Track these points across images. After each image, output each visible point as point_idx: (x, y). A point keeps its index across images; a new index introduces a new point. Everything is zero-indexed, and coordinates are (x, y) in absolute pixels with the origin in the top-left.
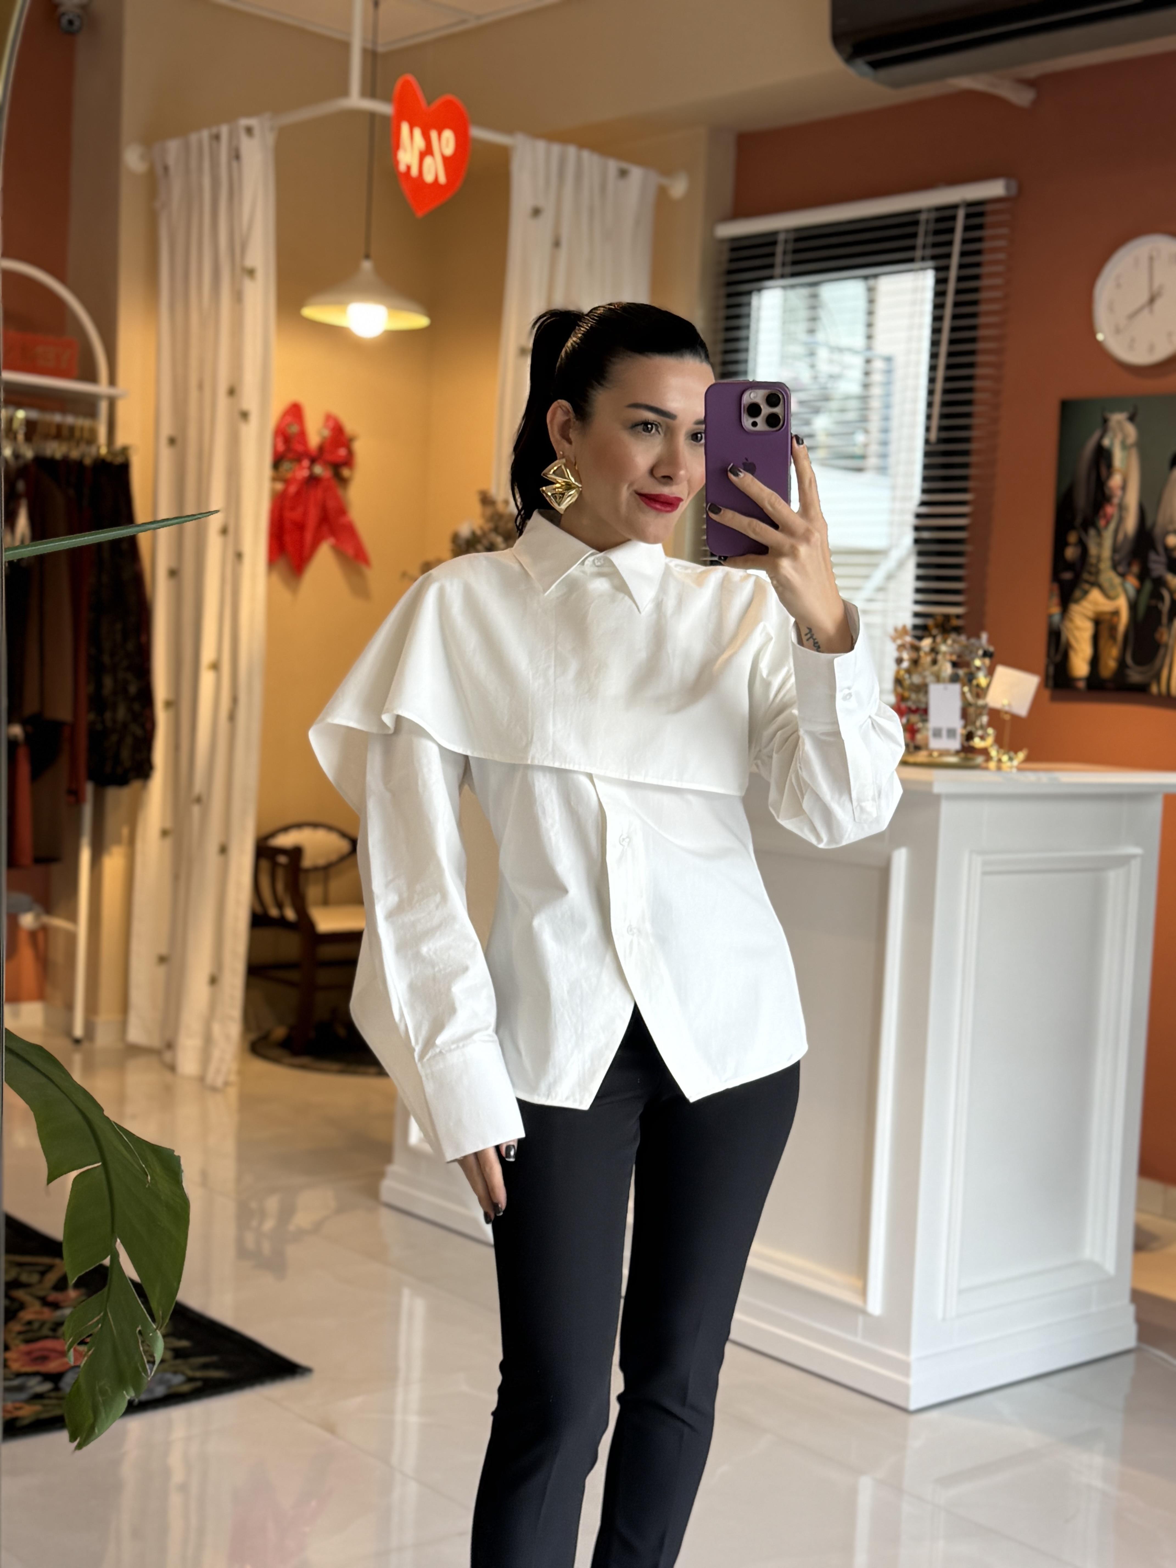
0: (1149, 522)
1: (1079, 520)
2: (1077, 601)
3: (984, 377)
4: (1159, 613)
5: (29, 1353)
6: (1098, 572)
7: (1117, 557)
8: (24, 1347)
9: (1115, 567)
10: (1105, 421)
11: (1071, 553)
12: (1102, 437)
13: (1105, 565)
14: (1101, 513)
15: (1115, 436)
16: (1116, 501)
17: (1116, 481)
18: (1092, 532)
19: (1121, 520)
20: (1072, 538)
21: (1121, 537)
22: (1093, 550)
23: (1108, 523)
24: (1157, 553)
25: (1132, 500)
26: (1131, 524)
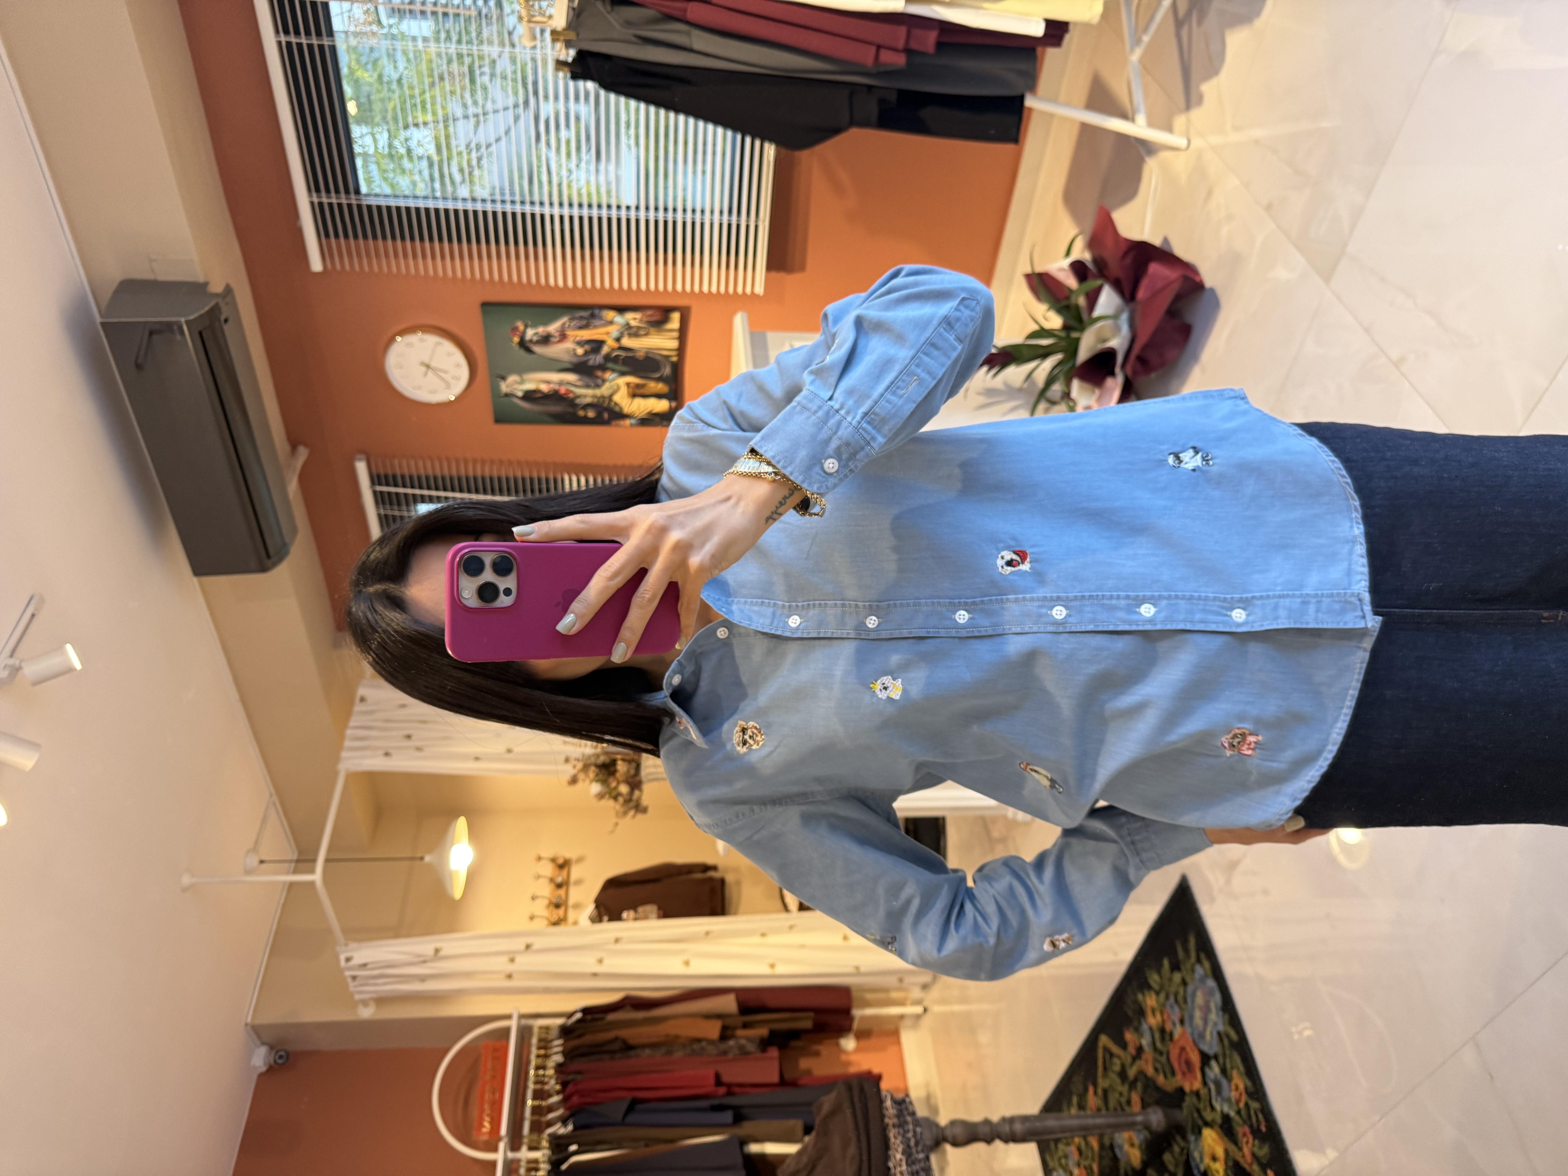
0: (568, 366)
1: (570, 410)
2: (621, 409)
3: (483, 470)
4: (626, 357)
5: (1184, 1074)
6: (603, 397)
7: (593, 385)
8: (1179, 1077)
9: (598, 386)
10: (507, 395)
11: (591, 414)
12: (517, 397)
13: (598, 392)
14: (564, 396)
15: (516, 389)
16: (557, 387)
17: (544, 388)
18: (578, 401)
19: (569, 383)
20: (581, 413)
21: (579, 383)
22: (588, 400)
23: (571, 392)
24: (588, 360)
25: (556, 377)
26: (571, 377)
